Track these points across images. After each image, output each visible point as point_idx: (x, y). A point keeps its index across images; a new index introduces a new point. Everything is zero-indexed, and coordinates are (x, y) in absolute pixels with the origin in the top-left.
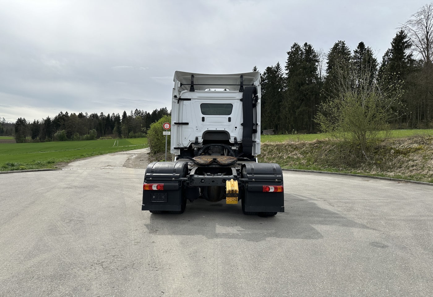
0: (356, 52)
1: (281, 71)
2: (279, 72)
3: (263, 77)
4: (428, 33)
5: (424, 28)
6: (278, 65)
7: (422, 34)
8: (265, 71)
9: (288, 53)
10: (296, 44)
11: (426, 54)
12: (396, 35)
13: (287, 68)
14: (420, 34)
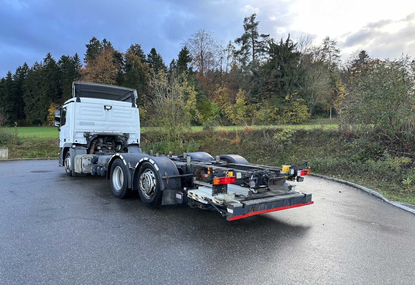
0: (149, 56)
1: (80, 63)
2: (78, 63)
3: (58, 65)
4: (202, 51)
5: (200, 47)
6: (76, 55)
7: (198, 52)
8: (60, 60)
9: (87, 46)
10: (94, 38)
11: (201, 67)
12: (181, 50)
13: (86, 60)
14: (197, 52)
